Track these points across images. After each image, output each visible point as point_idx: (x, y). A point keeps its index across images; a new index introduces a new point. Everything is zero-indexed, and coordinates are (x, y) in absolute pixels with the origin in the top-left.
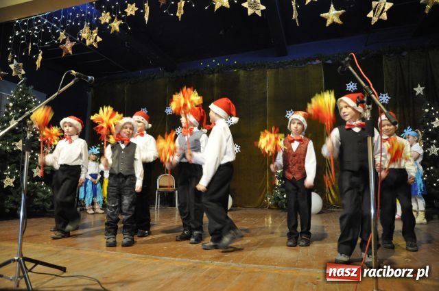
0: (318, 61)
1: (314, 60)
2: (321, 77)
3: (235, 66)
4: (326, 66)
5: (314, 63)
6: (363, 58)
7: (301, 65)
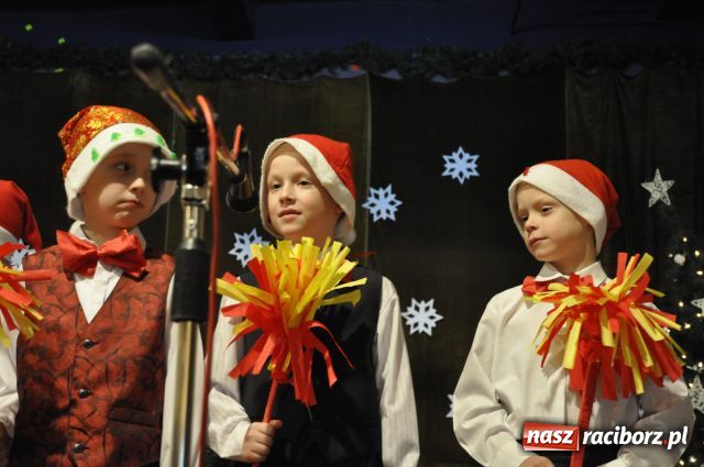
0: (355, 71)
1: (344, 63)
2: (363, 126)
3: (58, 56)
4: (380, 87)
5: (342, 74)
6: (504, 73)
7: (299, 76)
